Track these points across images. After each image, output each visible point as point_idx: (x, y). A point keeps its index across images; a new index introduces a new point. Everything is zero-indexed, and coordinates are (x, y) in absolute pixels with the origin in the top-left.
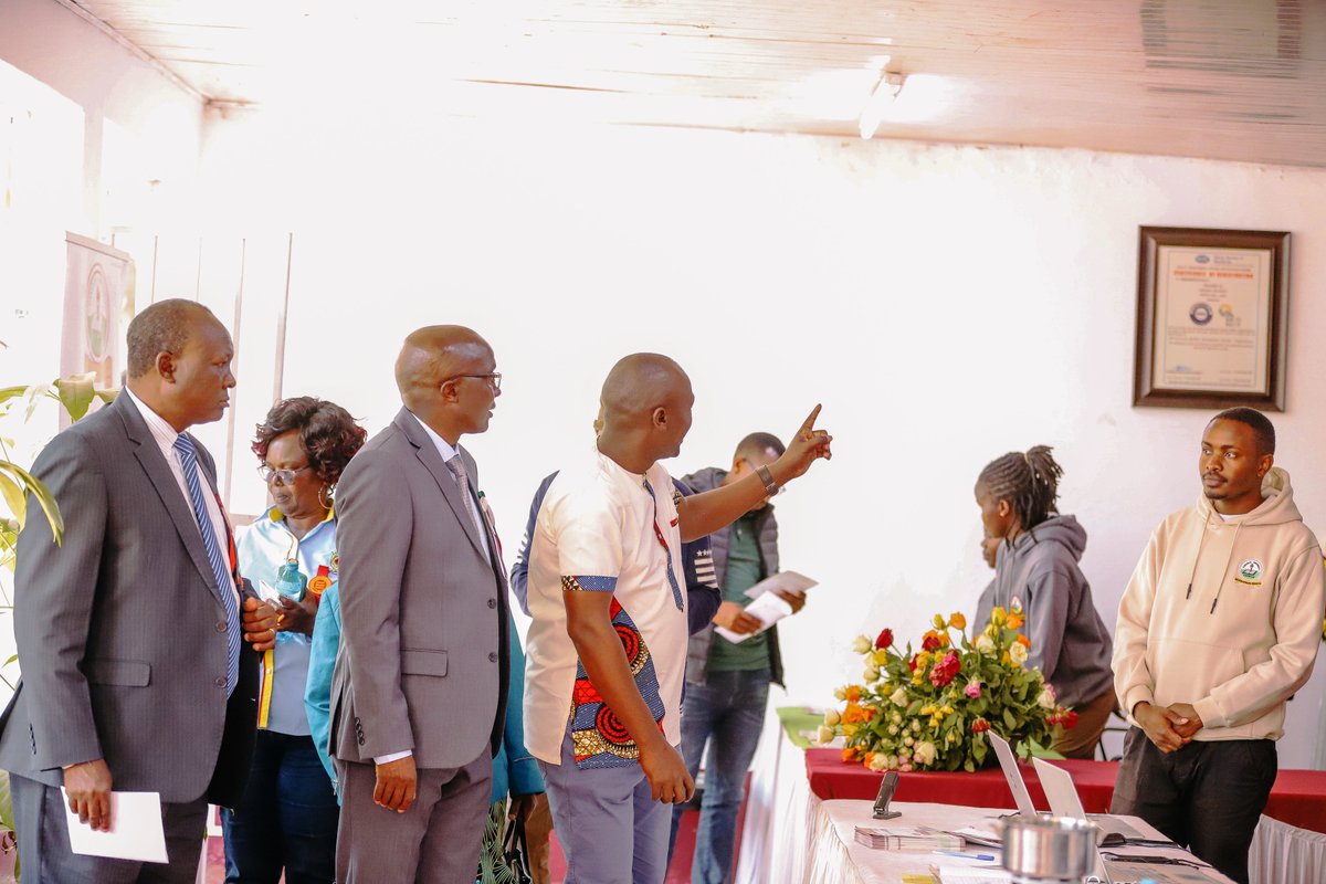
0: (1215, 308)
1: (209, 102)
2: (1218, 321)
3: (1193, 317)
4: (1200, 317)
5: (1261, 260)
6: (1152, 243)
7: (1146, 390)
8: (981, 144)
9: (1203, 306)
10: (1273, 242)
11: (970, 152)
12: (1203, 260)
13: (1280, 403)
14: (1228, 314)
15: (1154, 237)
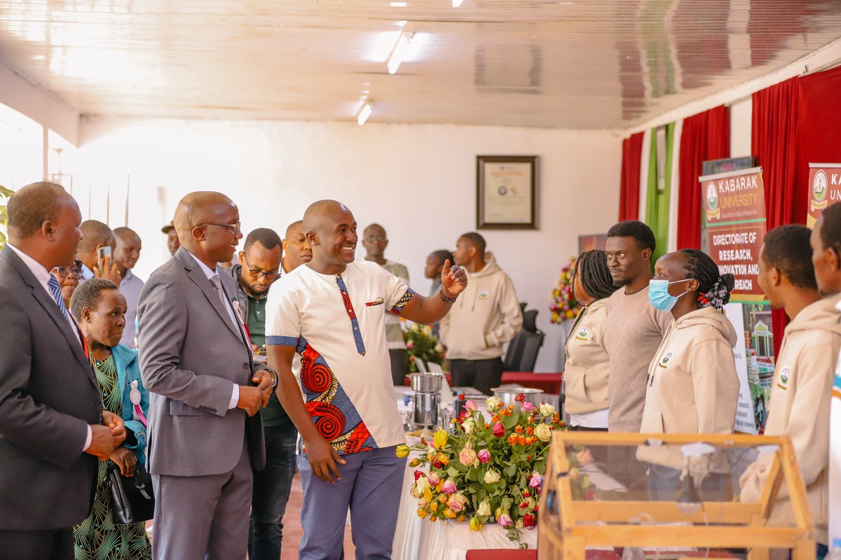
0: (508, 188)
1: (81, 115)
2: (510, 194)
3: (500, 192)
4: (503, 192)
5: (527, 167)
6: (481, 162)
7: (481, 223)
8: (410, 123)
9: (503, 187)
10: (532, 160)
11: (405, 127)
12: (502, 168)
13: (536, 226)
14: (514, 190)
15: (482, 160)
